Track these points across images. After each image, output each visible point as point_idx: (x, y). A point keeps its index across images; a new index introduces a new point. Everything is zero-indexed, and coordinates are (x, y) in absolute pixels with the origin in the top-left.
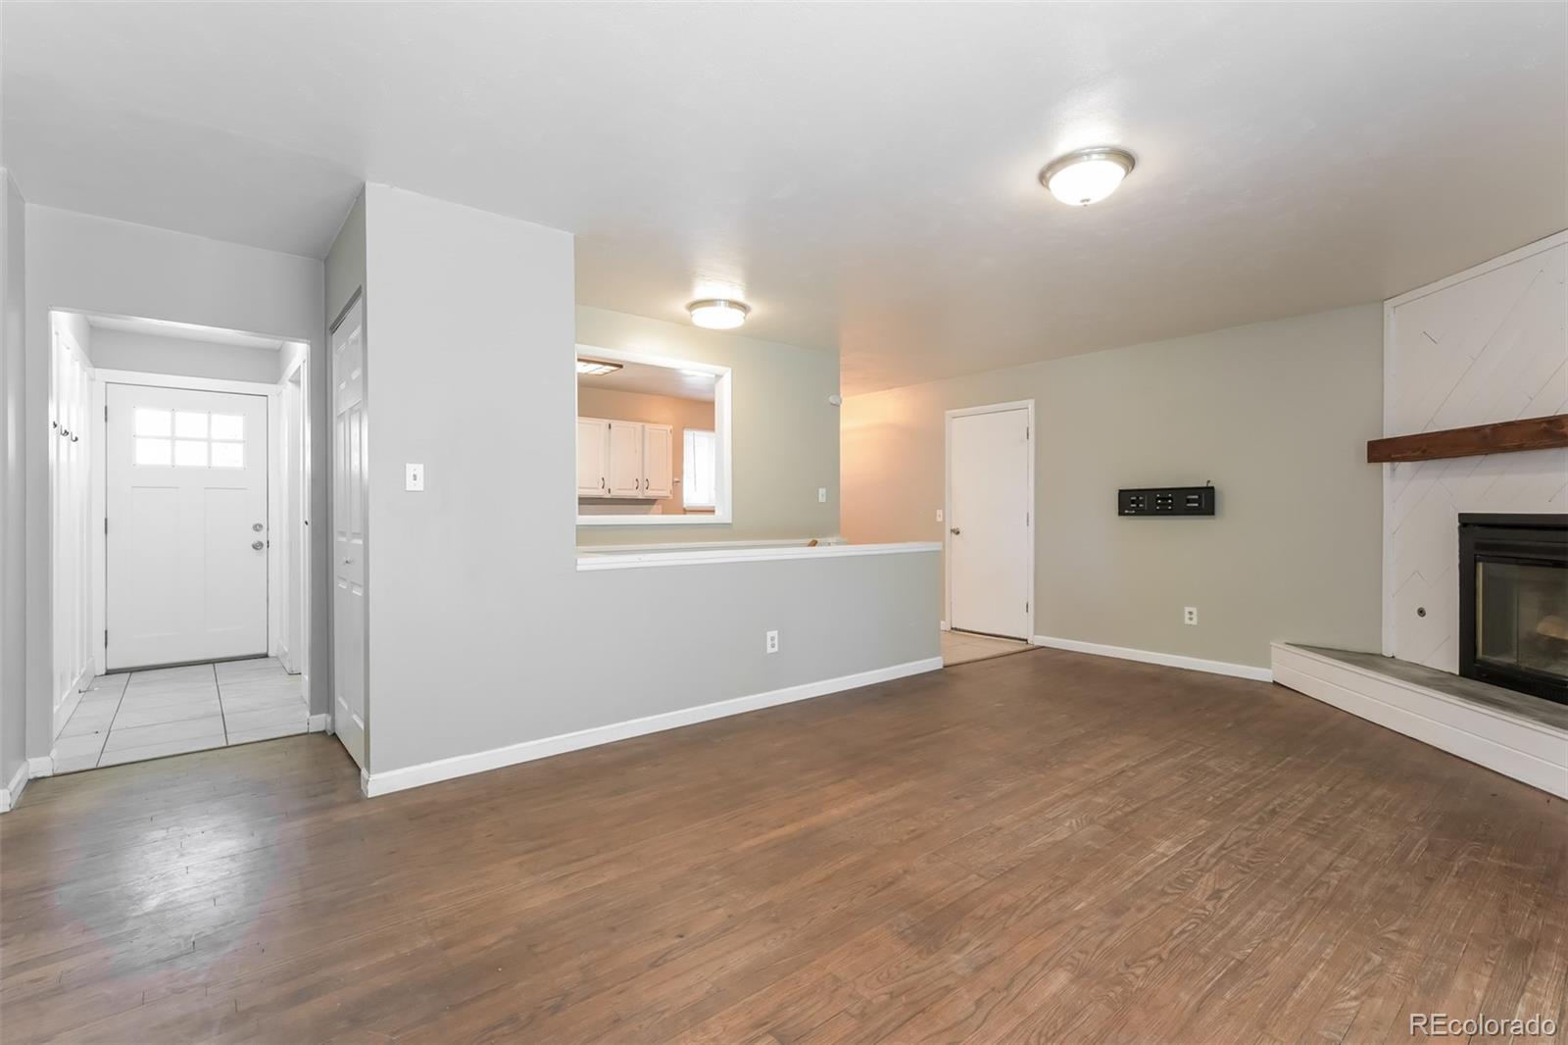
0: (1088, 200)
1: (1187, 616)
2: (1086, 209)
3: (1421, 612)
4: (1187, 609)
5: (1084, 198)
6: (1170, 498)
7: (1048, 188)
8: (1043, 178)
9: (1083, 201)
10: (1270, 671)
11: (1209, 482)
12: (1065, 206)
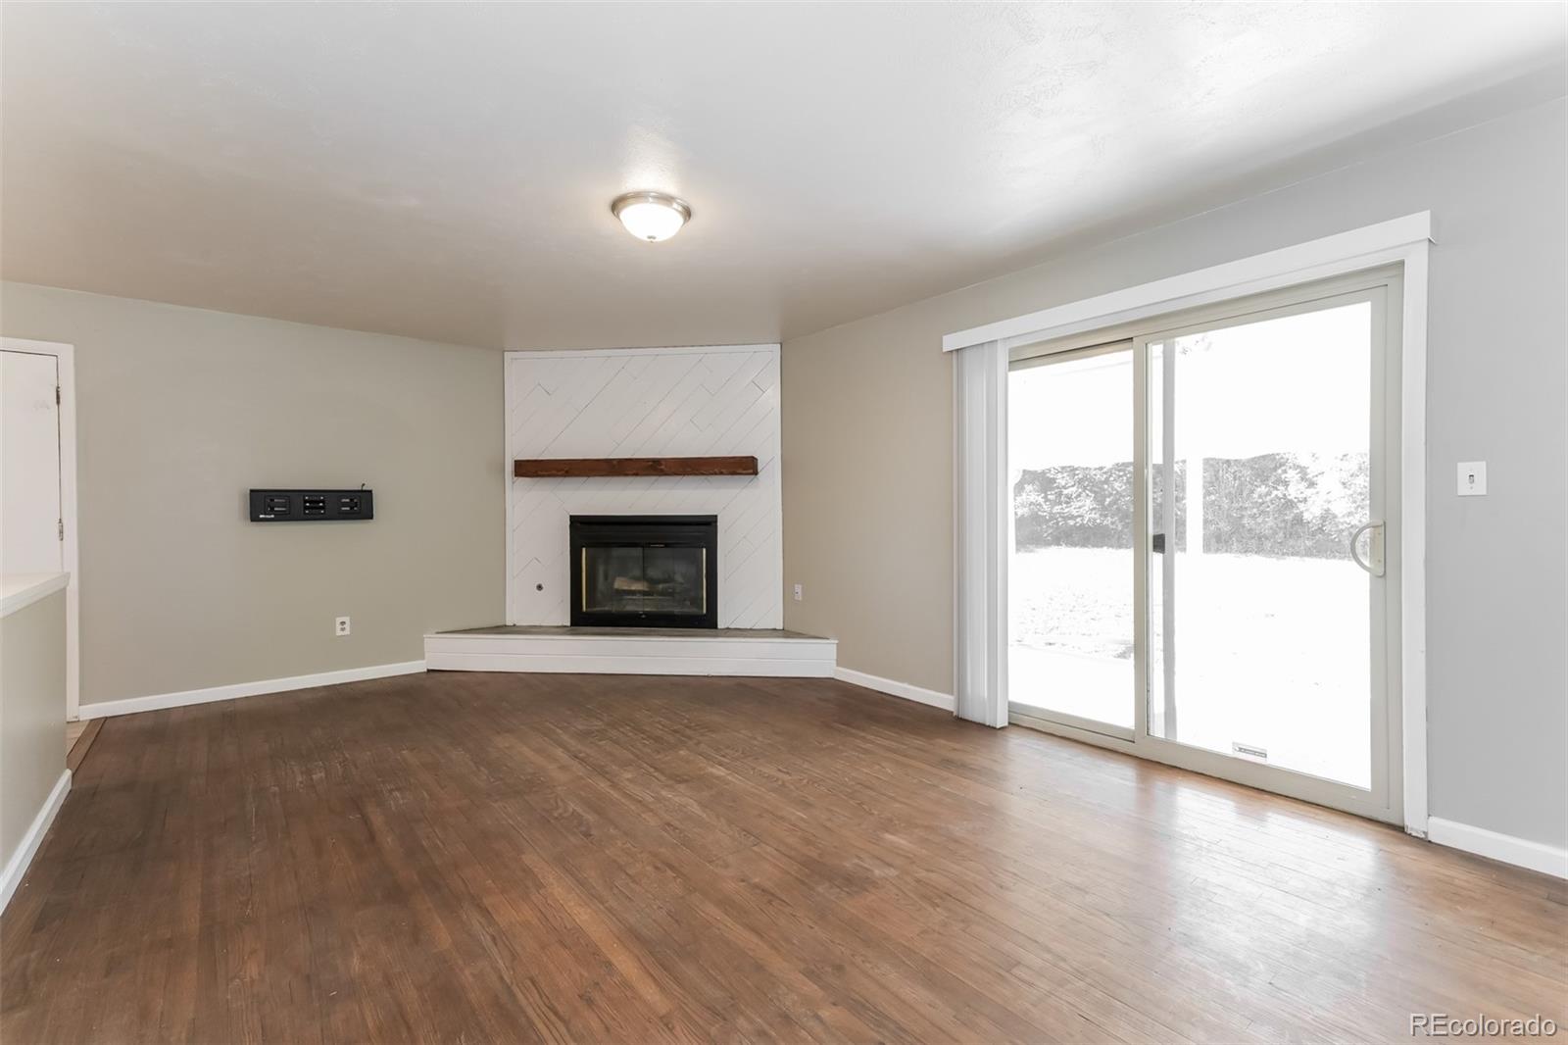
0: (654, 238)
1: (339, 627)
2: (651, 245)
3: (540, 587)
4: (339, 620)
5: (650, 235)
6: (323, 501)
7: (618, 216)
8: (616, 206)
9: (650, 237)
10: (424, 662)
11: (363, 485)
12: (630, 235)
